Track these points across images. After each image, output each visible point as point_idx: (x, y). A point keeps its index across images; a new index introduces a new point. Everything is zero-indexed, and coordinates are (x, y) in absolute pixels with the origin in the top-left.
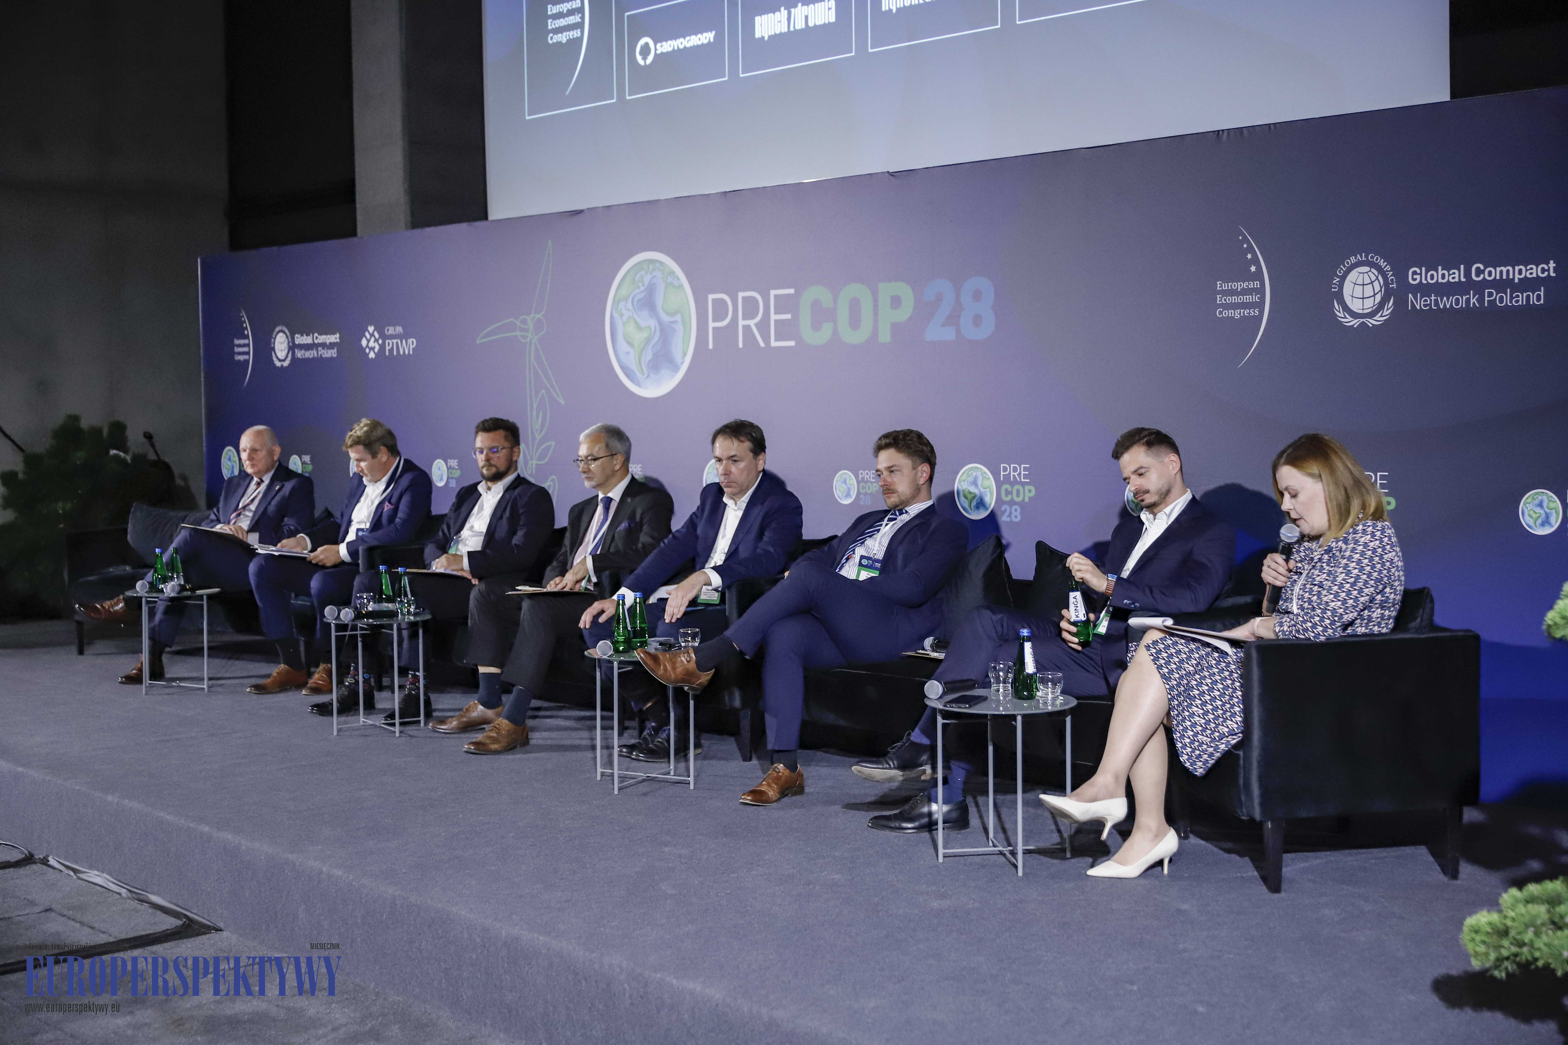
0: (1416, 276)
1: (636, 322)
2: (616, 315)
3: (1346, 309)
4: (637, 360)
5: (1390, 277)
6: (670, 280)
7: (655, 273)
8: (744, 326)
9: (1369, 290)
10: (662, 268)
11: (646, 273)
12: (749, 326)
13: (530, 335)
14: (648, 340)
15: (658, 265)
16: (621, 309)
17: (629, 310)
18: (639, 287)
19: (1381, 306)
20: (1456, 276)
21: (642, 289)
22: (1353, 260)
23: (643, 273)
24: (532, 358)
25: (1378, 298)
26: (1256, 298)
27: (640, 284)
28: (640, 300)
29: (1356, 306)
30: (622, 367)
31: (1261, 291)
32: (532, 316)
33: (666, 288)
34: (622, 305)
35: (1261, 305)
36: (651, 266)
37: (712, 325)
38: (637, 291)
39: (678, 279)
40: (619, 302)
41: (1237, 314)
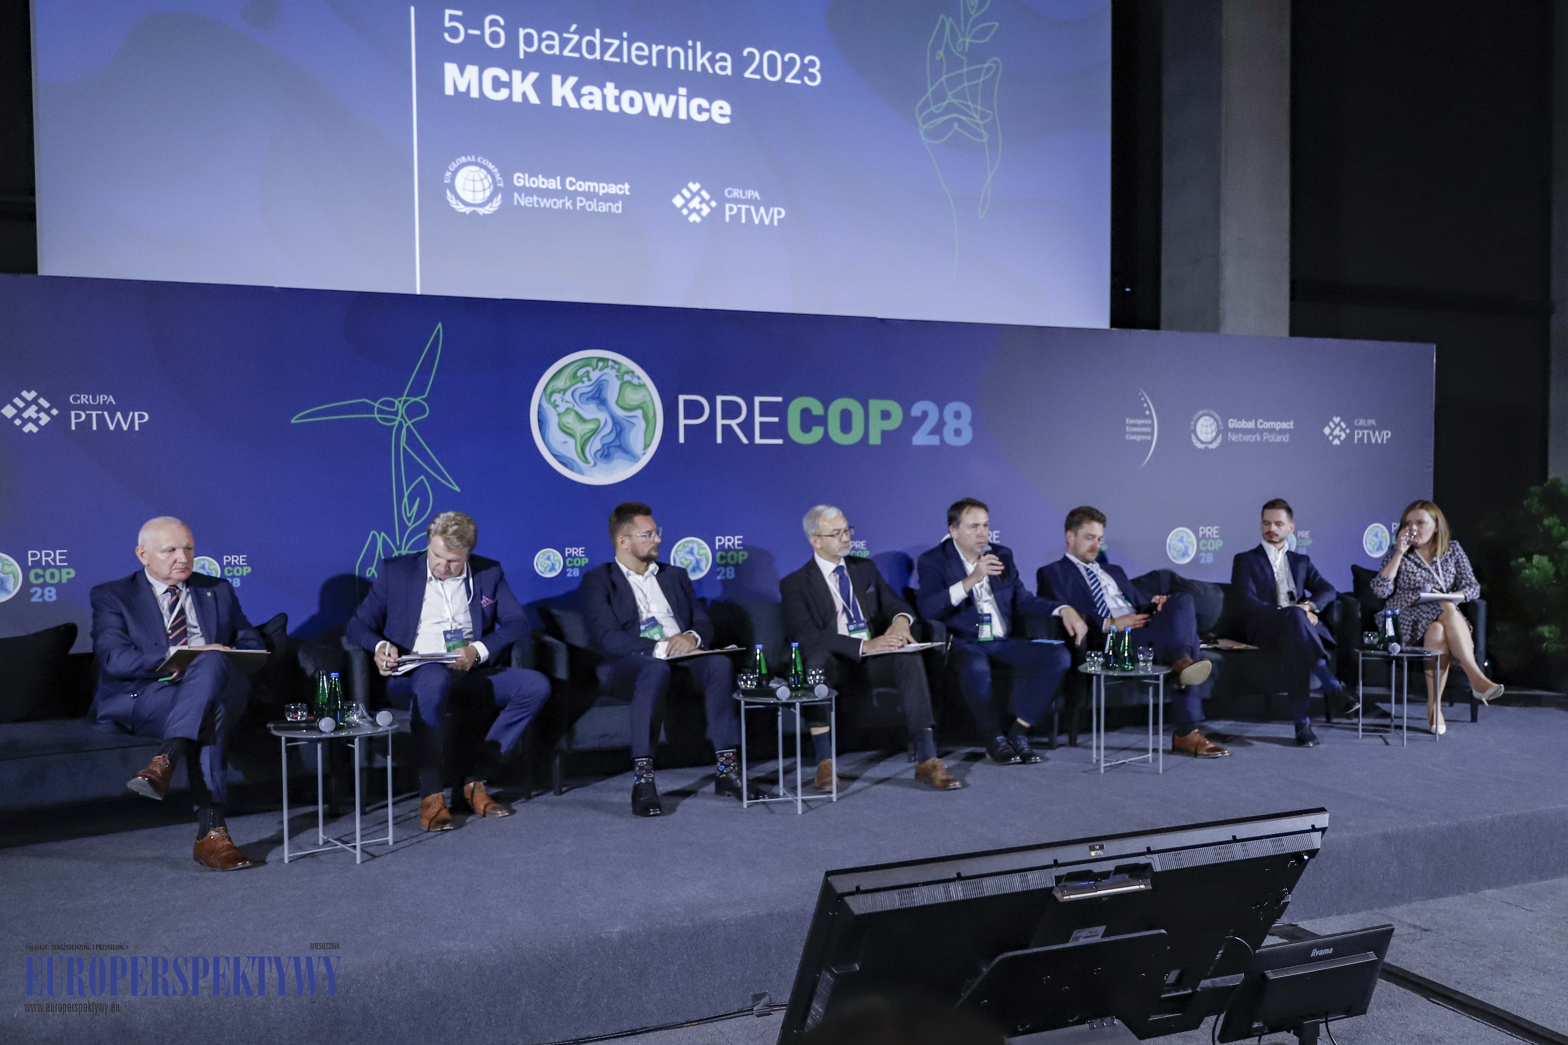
0: (1233, 423)
1: (577, 414)
2: (545, 405)
3: (1198, 439)
4: (579, 450)
5: (1220, 423)
6: (627, 378)
7: (606, 370)
8: (723, 426)
9: (1209, 430)
10: (617, 366)
11: (594, 370)
12: (729, 426)
13: (399, 419)
14: (595, 432)
15: (610, 363)
16: (555, 401)
17: (567, 402)
18: (583, 382)
19: (1215, 439)
20: (1251, 425)
21: (587, 383)
22: (1201, 412)
23: (590, 369)
24: (403, 443)
25: (1214, 434)
26: (1149, 430)
27: (585, 379)
28: (582, 394)
29: (1203, 437)
30: (555, 456)
31: (1152, 426)
32: (404, 398)
33: (621, 386)
34: (556, 397)
35: (1152, 434)
36: (601, 364)
37: (682, 422)
38: (580, 385)
39: (639, 378)
40: (552, 393)
41: (1138, 438)
